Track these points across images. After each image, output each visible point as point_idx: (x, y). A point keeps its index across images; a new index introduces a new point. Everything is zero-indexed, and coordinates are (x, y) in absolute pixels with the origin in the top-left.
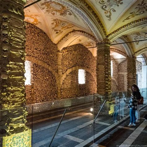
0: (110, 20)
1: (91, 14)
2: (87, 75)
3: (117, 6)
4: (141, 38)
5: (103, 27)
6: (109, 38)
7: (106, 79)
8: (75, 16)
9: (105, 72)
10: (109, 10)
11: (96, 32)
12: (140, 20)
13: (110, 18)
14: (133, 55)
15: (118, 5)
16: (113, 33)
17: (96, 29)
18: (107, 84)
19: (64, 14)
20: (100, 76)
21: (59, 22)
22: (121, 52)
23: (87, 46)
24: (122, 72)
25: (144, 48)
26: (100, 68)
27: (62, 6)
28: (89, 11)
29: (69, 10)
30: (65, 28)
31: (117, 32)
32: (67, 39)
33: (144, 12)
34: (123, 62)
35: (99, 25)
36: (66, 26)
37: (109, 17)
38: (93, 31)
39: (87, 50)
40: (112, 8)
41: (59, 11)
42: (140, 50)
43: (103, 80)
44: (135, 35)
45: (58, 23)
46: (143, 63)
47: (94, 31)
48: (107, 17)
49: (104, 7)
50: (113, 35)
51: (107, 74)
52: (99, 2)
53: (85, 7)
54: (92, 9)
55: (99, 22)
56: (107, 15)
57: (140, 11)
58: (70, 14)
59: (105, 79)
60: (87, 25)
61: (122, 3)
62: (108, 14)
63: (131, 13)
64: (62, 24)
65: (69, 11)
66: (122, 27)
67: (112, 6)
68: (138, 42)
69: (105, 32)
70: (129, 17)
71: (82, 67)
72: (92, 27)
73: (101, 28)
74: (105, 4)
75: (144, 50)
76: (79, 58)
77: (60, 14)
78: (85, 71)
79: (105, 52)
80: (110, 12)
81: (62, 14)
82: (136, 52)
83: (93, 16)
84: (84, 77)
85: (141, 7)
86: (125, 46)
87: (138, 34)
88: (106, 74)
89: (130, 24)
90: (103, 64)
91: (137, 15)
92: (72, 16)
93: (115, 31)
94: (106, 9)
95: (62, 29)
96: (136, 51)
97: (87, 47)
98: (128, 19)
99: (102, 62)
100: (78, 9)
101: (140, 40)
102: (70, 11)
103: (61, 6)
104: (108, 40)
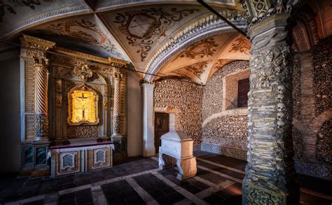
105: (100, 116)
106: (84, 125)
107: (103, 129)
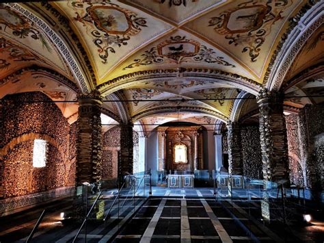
0: (104, 63)
1: (76, 46)
2: (50, 150)
3: (118, 46)
4: (141, 97)
5: (92, 71)
6: (99, 90)
7: (94, 157)
8: (44, 43)
9: (91, 144)
10: (105, 49)
11: (80, 78)
12: (146, 72)
13: (106, 60)
14: (128, 121)
15: (120, 45)
16: (107, 83)
17: (81, 73)
18: (95, 165)
19: (22, 33)
20: (84, 152)
21: (7, 45)
22: (112, 113)
23: (54, 97)
24: (109, 146)
25: (144, 112)
26: (84, 138)
27: (22, 20)
28: (73, 42)
29: (35, 30)
30: (17, 59)
31: (113, 84)
32: (19, 80)
33: (151, 62)
34: (111, 130)
35: (87, 68)
36: (19, 56)
37: (105, 58)
38: (75, 74)
39: (53, 105)
40: (110, 46)
41: (13, 26)
42: (139, 114)
43: (87, 159)
44: (134, 92)
45: (4, 46)
46: (140, 133)
47: (78, 75)
48: (101, 57)
49: (98, 42)
50: (107, 86)
51: (96, 149)
52: (92, 33)
53: (67, 33)
54: (78, 40)
55: (88, 62)
56: (101, 54)
57: (148, 60)
58: (35, 37)
59: (92, 157)
60: (65, 62)
61: (125, 44)
62: (103, 54)
63: (135, 60)
64: (11, 50)
65: (33, 32)
66: (121, 77)
67: (110, 43)
68: (137, 102)
69: (95, 80)
70: (133, 66)
71: (42, 134)
72: (74, 67)
73: (89, 72)
74: (101, 38)
75: (144, 114)
76: (37, 119)
77: (13, 33)
78: (48, 143)
79: (93, 111)
80: (106, 51)
81: (16, 33)
82: (134, 117)
83: (78, 50)
84: (45, 154)
85: (149, 55)
86: (119, 105)
87: (138, 90)
88: (94, 149)
89: (131, 75)
90: (90, 131)
91: (143, 64)
92: (39, 42)
93: (111, 81)
94: (101, 45)
95: (10, 58)
96: (133, 114)
97: (54, 99)
98: (130, 67)
99: (86, 127)
100: (54, 33)
101: (140, 99)
102: (36, 32)
103: (18, 19)
104: (99, 93)
105: (188, 159)
106: (180, 164)
107: (189, 166)
